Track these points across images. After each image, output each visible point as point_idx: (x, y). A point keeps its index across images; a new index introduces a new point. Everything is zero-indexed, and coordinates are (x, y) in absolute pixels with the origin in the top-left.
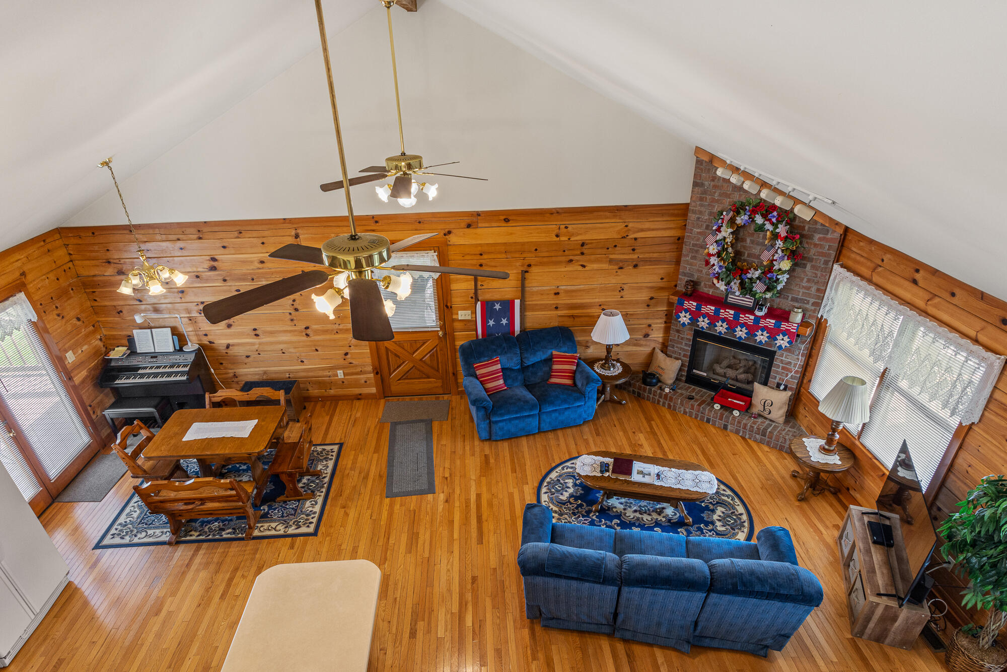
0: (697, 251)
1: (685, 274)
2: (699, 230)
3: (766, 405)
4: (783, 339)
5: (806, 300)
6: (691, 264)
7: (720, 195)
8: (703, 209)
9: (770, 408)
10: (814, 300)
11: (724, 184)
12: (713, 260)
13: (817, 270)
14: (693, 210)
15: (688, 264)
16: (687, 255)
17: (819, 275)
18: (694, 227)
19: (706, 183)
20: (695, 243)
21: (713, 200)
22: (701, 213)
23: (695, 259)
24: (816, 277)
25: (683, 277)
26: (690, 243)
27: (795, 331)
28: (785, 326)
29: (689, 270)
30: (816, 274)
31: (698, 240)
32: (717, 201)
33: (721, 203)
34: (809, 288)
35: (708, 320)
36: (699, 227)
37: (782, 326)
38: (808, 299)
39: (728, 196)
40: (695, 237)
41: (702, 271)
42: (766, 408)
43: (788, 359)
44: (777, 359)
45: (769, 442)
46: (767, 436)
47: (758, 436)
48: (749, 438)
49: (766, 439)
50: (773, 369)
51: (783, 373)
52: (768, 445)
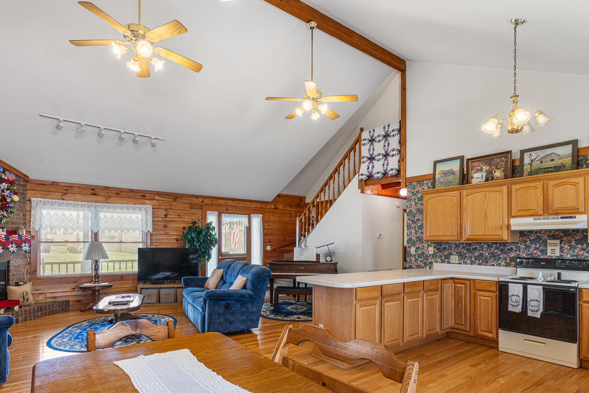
3: (24, 296)
4: (25, 246)
9: (26, 297)
10: (23, 221)
13: (20, 203)
17: (22, 206)
24: (21, 207)
27: (30, 238)
28: (24, 237)
30: (20, 205)
34: (19, 215)
37: (23, 237)
38: (20, 221)
42: (25, 298)
43: (18, 263)
44: (12, 265)
45: (46, 313)
46: (43, 310)
47: (39, 314)
48: (35, 318)
49: (44, 312)
50: (11, 274)
51: (17, 274)
52: (45, 315)
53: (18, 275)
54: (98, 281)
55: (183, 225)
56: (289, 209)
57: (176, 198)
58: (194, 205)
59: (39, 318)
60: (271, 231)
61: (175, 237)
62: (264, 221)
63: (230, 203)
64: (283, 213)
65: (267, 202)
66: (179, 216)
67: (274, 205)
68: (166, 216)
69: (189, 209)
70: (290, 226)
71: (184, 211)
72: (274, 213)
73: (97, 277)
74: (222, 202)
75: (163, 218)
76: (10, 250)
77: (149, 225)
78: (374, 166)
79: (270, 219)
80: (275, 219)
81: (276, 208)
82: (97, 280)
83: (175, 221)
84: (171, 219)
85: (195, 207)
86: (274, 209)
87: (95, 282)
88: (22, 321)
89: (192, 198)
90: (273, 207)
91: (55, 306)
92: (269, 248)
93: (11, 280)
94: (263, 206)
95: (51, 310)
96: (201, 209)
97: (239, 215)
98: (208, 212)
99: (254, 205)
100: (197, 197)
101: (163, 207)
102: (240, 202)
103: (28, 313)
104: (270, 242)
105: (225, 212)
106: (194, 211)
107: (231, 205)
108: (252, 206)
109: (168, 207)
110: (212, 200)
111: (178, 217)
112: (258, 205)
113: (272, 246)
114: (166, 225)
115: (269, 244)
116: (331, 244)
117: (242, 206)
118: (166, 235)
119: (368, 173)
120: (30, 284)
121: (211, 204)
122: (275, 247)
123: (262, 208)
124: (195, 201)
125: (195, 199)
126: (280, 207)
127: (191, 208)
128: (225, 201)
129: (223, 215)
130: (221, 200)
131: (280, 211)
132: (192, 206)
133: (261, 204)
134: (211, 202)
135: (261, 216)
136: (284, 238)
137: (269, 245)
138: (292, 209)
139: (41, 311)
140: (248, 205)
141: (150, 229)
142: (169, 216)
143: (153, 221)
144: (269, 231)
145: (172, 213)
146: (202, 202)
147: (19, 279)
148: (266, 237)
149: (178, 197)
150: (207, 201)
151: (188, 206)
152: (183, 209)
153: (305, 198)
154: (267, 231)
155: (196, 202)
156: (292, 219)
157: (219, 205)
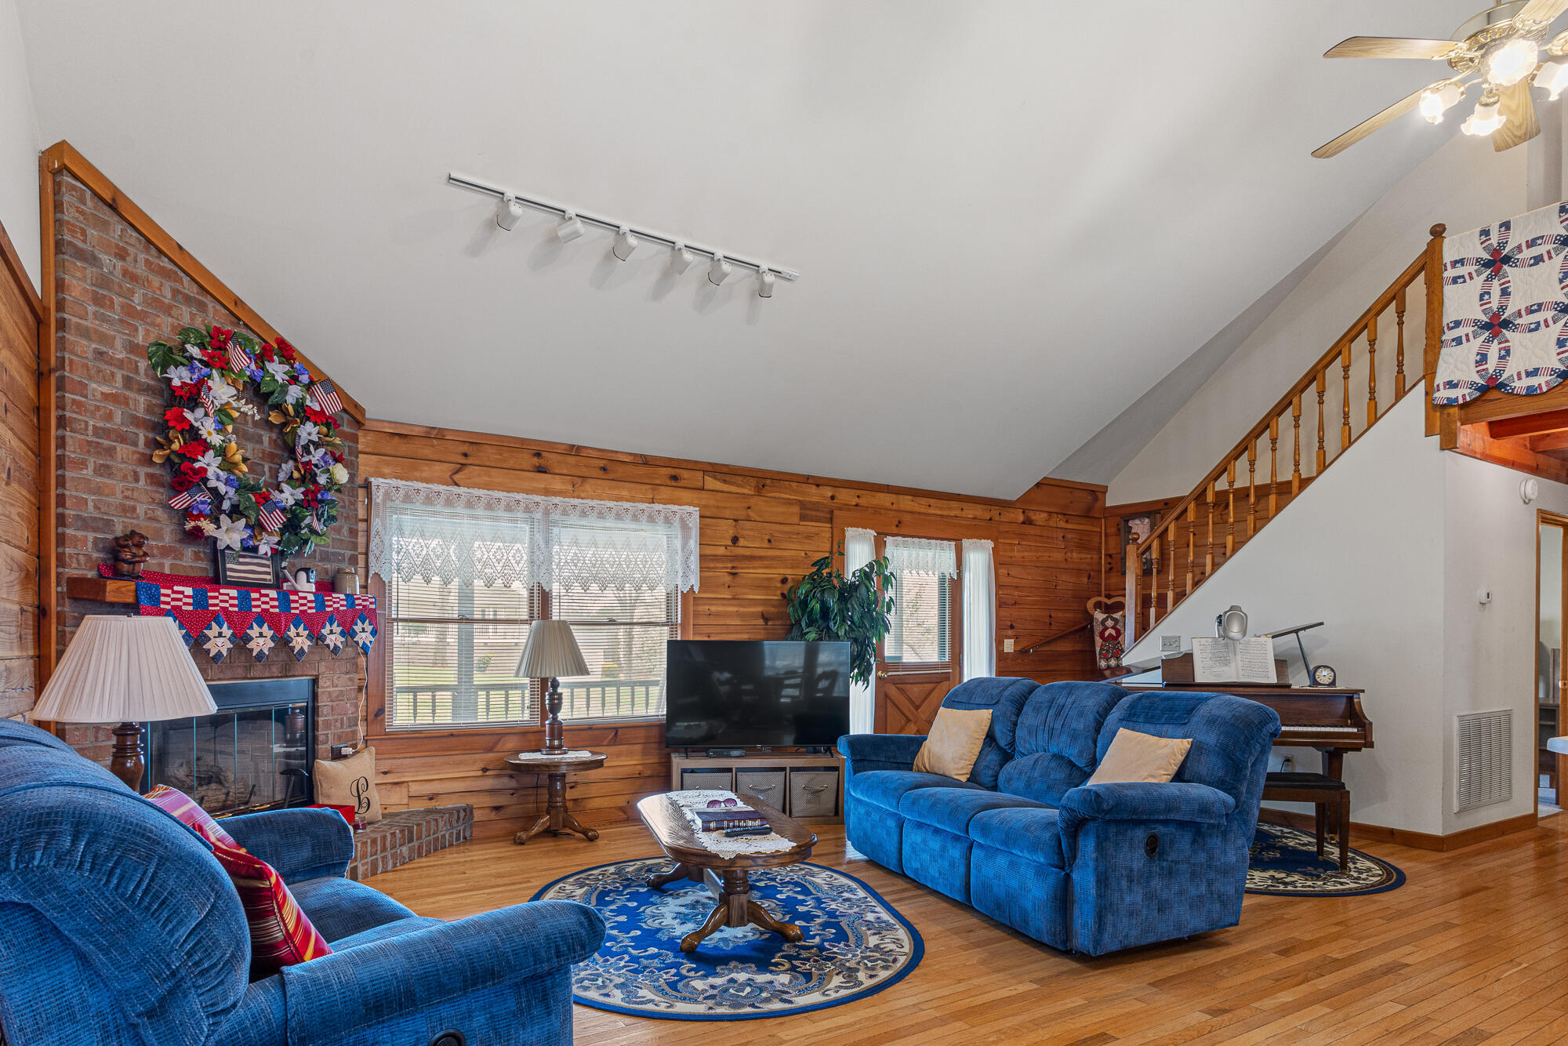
0: (110, 452)
1: (85, 524)
2: (106, 389)
3: (361, 792)
4: (364, 630)
5: (340, 554)
6: (98, 490)
7: (146, 301)
8: (105, 328)
10: (350, 553)
11: (151, 277)
12: (209, 463)
14: (78, 325)
15: (91, 492)
16: (83, 464)
18: (90, 378)
19: (105, 258)
20: (100, 424)
21: (129, 310)
22: (103, 338)
23: (110, 475)
25: (80, 534)
26: (86, 423)
27: (374, 607)
29: (96, 507)
31: (109, 417)
32: (142, 316)
33: (153, 324)
35: (229, 628)
36: (108, 379)
37: (356, 602)
38: (343, 552)
39: (168, 310)
40: (98, 408)
41: (134, 509)
43: (337, 686)
44: (323, 693)
45: (420, 848)
46: (415, 838)
47: (405, 850)
48: (395, 865)
49: (416, 843)
50: (320, 719)
51: (336, 721)
52: (420, 856)
53: (339, 724)
54: (560, 747)
55: (782, 571)
56: (1062, 524)
57: (763, 486)
58: (811, 510)
59: (404, 864)
60: (1016, 593)
61: (760, 609)
62: (1000, 563)
63: (906, 503)
64: (1048, 537)
65: (1005, 502)
66: (769, 541)
67: (1024, 512)
68: (735, 540)
69: (796, 519)
70: (1064, 577)
71: (782, 528)
72: (1022, 536)
73: (556, 733)
74: (885, 499)
75: (726, 547)
76: (328, 642)
77: (693, 567)
78: (1508, 351)
79: (1012, 554)
80: (1025, 554)
81: (1028, 522)
82: (556, 743)
83: (761, 558)
84: (747, 552)
85: (814, 513)
86: (1023, 523)
87: (552, 748)
88: (365, 876)
89: (803, 485)
90: (1021, 518)
91: (441, 824)
92: (1009, 646)
93: (321, 738)
94: (995, 512)
95: (432, 837)
96: (831, 521)
97: (933, 542)
98: (850, 532)
99: (971, 511)
100: (819, 482)
101: (727, 513)
102: (932, 501)
103: (379, 848)
104: (1012, 627)
105: (895, 530)
106: (811, 526)
107: (909, 508)
108: (964, 514)
109: (741, 514)
110: (858, 492)
111: (766, 545)
112: (978, 511)
113: (1017, 638)
114: (734, 571)
115: (1010, 632)
116: (1304, 629)
117: (939, 512)
118: (734, 602)
119: (1482, 377)
120: (370, 753)
121: (856, 505)
122: (1024, 643)
123: (991, 519)
124: (814, 495)
125: (813, 489)
126: (1039, 517)
127: (803, 518)
128: (892, 497)
129: (889, 540)
130: (881, 495)
131: (1038, 531)
132: (807, 512)
133: (989, 507)
134: (855, 501)
135: (989, 544)
136: (1050, 617)
137: (1010, 638)
138: (1069, 526)
139: (409, 843)
140: (953, 509)
141: (694, 581)
142: (742, 542)
143: (703, 557)
144: (1009, 592)
145: (751, 533)
146: (833, 498)
147: (339, 738)
148: (1002, 613)
149: (768, 482)
150: (846, 496)
151: (796, 509)
152: (780, 519)
153: (1104, 490)
154: (1005, 592)
155: (815, 499)
156: (1069, 554)
157: (877, 510)
